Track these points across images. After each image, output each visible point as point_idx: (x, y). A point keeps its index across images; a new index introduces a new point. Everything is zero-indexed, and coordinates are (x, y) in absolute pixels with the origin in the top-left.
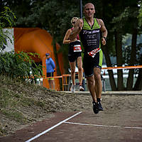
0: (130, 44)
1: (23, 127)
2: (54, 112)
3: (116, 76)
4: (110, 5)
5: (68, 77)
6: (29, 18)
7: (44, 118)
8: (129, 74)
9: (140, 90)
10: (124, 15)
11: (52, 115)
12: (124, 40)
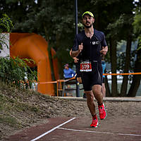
0: (125, 51)
1: (16, 132)
2: (48, 117)
3: (110, 82)
4: (105, 12)
5: (62, 83)
6: (25, 24)
7: (38, 123)
8: (123, 79)
9: (134, 96)
10: (120, 21)
11: (46, 121)
12: (118, 47)
